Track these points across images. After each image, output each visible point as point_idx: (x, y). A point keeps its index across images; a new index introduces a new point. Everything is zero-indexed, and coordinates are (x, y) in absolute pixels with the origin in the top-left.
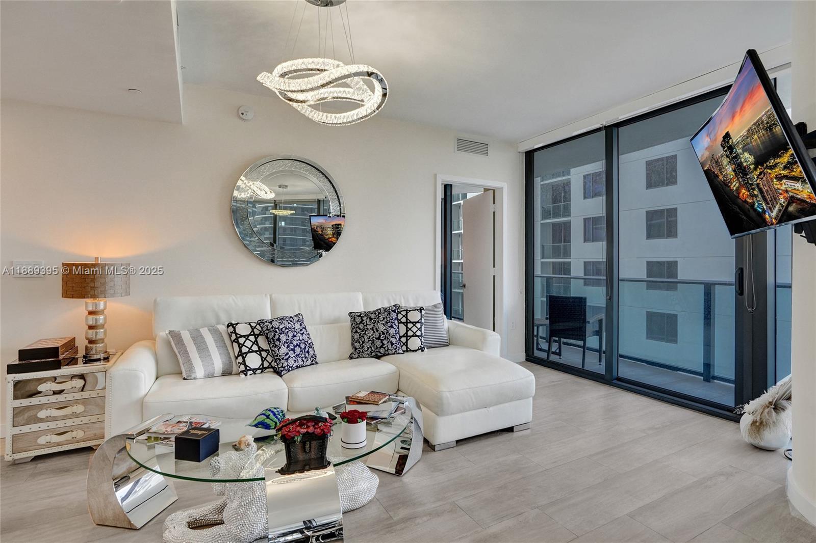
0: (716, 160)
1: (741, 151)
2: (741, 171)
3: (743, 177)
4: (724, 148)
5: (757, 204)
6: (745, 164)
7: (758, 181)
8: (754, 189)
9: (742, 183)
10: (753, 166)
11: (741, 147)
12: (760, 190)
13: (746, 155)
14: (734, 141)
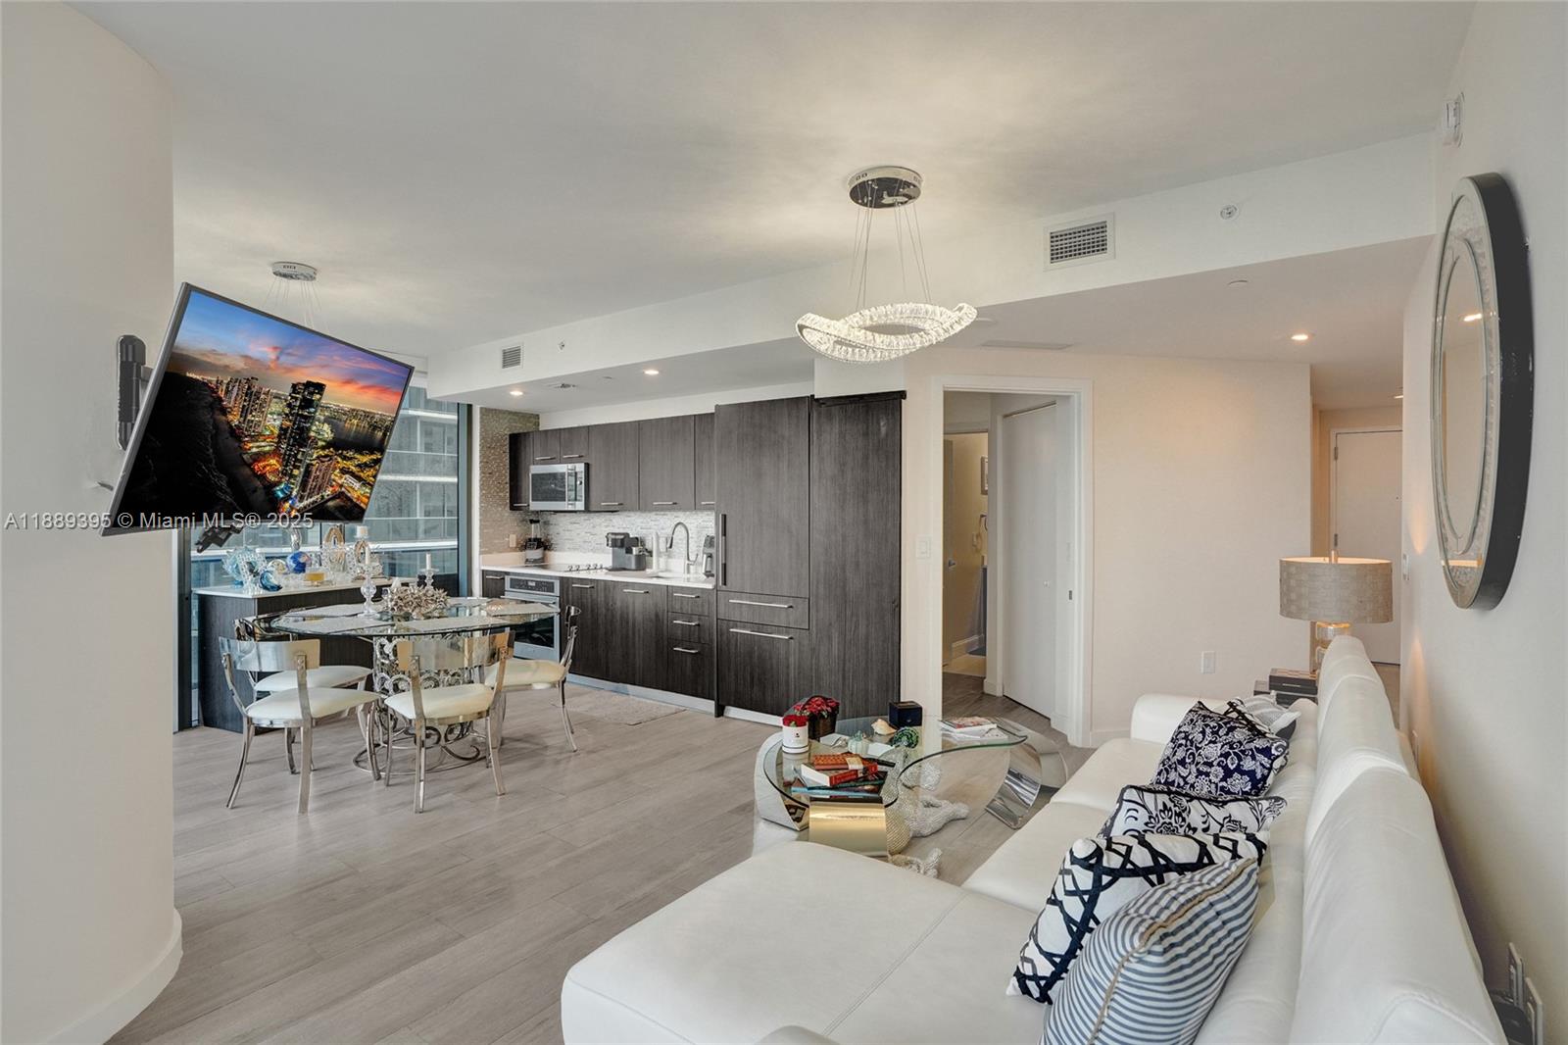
0: (254, 390)
1: (322, 418)
2: (296, 435)
3: (293, 445)
4: (294, 392)
5: (282, 486)
6: (312, 434)
7: (314, 462)
8: (298, 468)
9: (283, 451)
10: (324, 444)
11: (327, 414)
12: (307, 473)
13: (326, 427)
14: (323, 401)
